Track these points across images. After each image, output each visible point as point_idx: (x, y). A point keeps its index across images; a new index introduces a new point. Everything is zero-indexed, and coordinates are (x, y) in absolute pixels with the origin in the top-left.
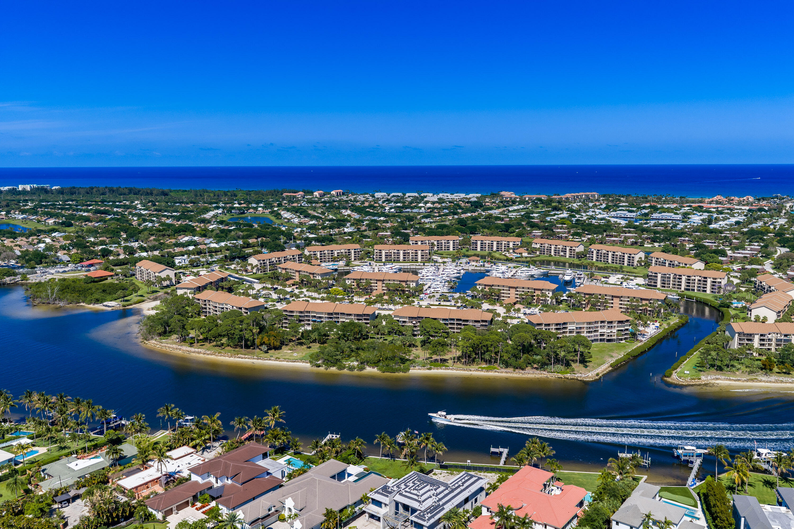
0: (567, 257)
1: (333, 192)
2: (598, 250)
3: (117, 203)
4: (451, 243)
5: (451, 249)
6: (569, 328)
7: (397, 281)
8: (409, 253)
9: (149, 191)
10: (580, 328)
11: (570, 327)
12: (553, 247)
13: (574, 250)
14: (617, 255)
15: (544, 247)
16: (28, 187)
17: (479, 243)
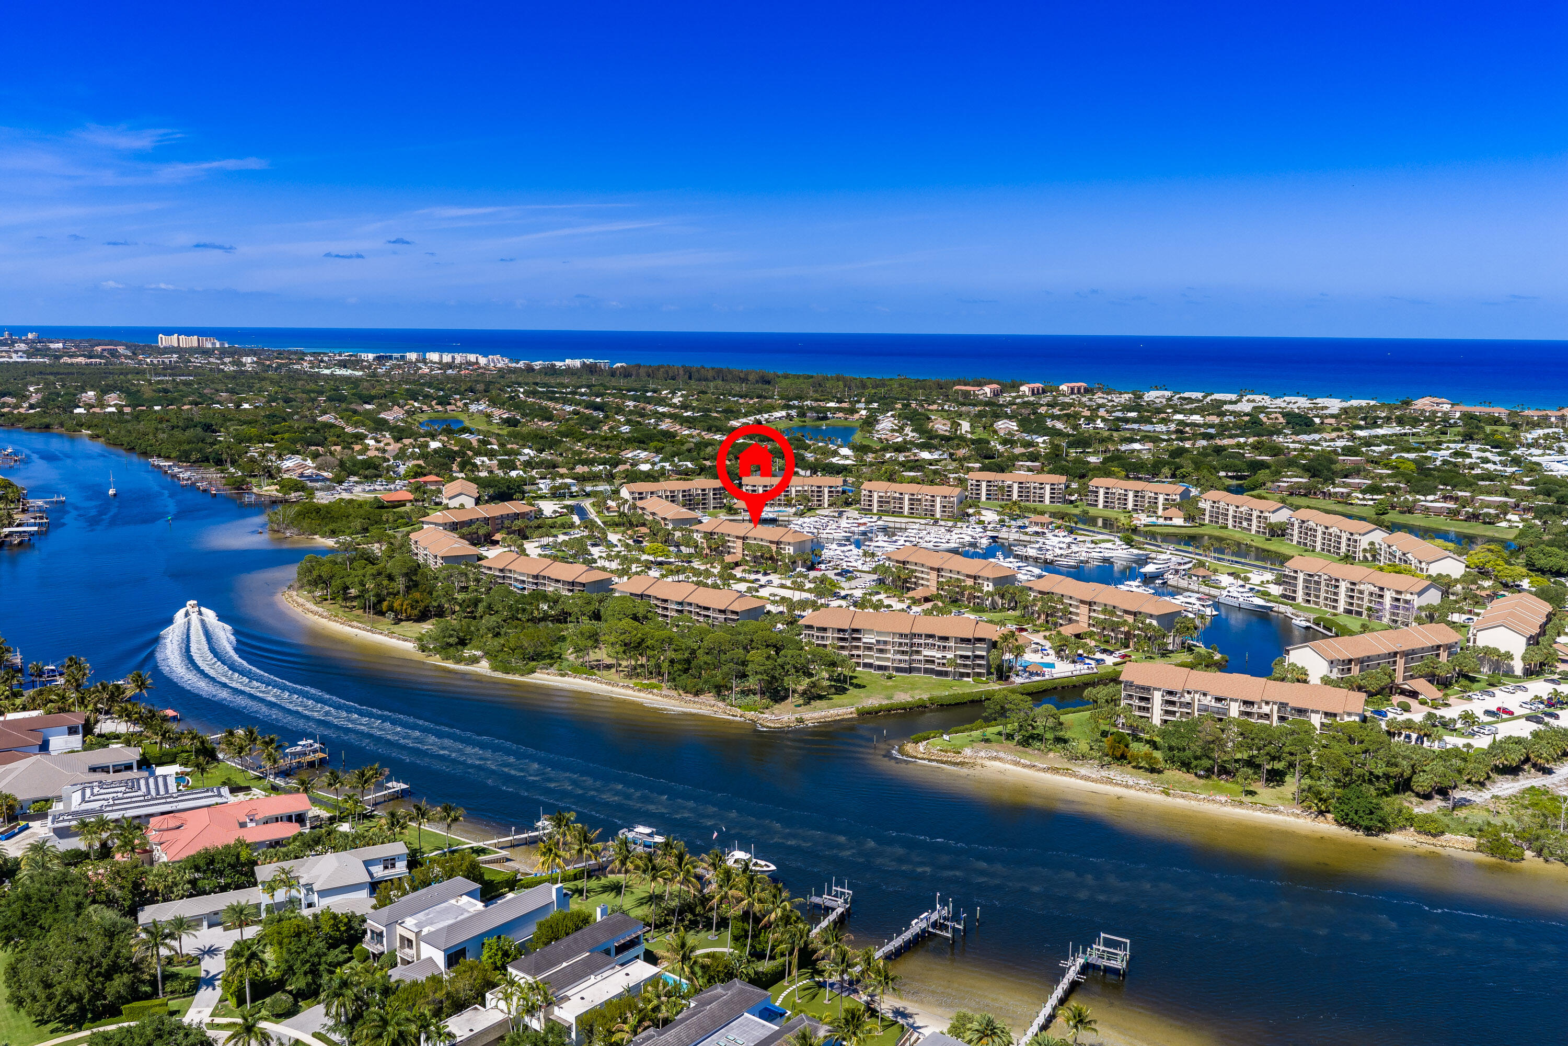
0: (1253, 532)
1: (1064, 387)
2: (1303, 522)
3: (649, 394)
4: (1048, 487)
6: (864, 640)
7: (767, 541)
8: (919, 500)
9: (742, 376)
10: (885, 643)
11: (868, 639)
12: (1232, 509)
13: (1266, 518)
14: (1330, 534)
15: (1218, 508)
16: (577, 363)
17: (1102, 492)
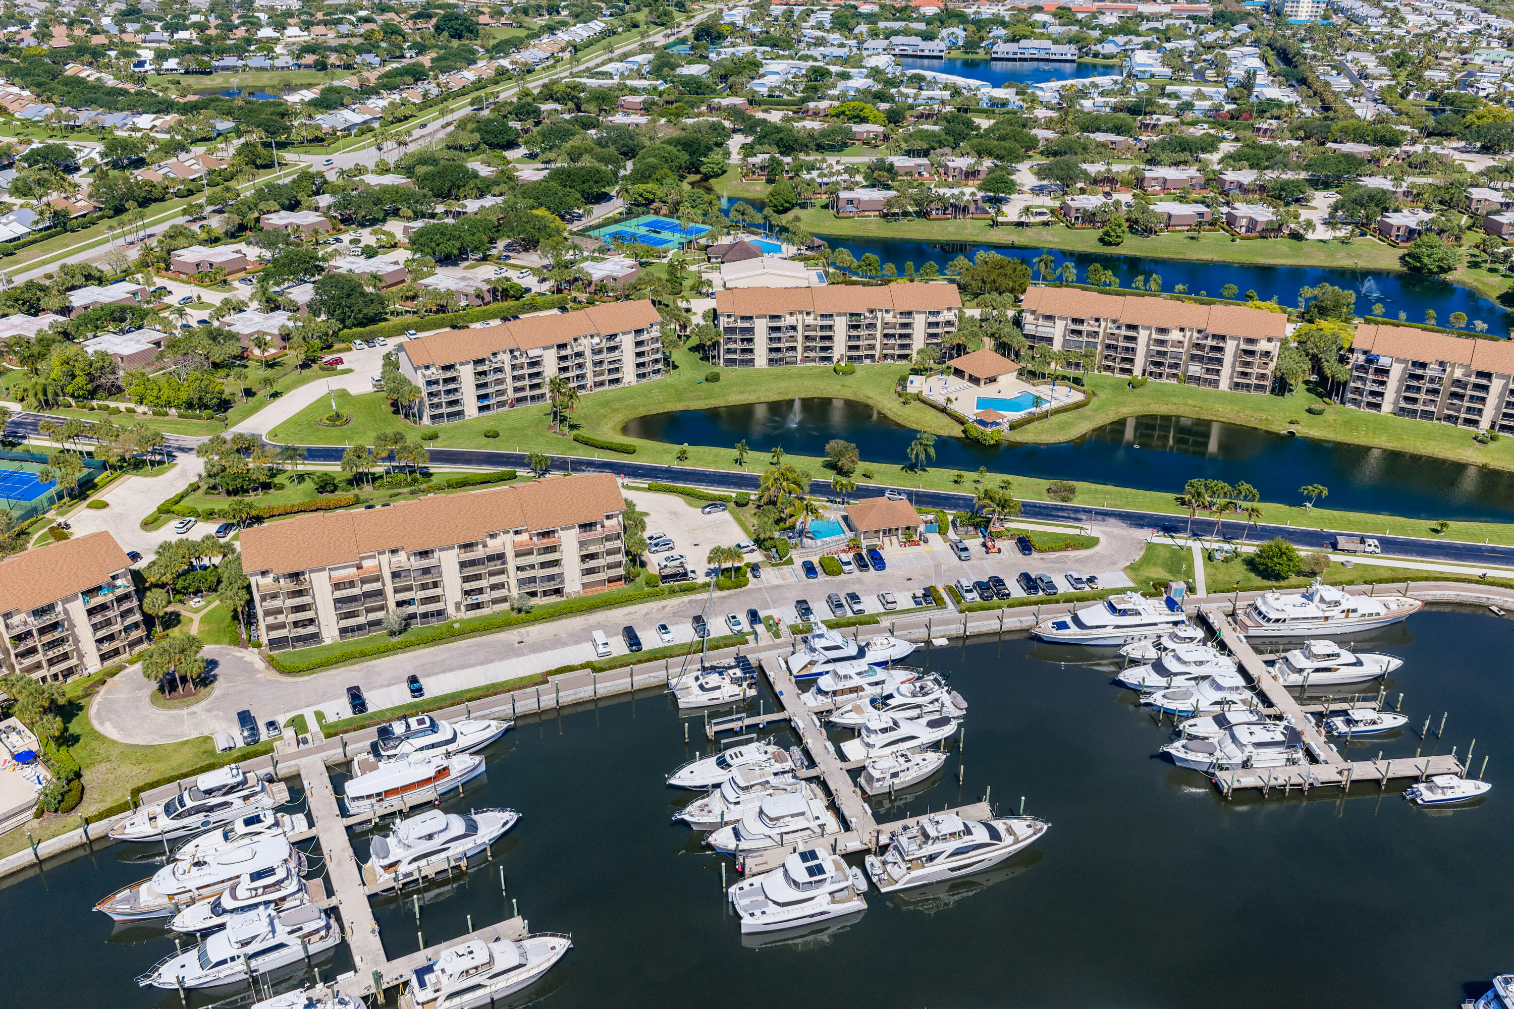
0: (1224, 385)
4: (627, 343)
5: (629, 374)
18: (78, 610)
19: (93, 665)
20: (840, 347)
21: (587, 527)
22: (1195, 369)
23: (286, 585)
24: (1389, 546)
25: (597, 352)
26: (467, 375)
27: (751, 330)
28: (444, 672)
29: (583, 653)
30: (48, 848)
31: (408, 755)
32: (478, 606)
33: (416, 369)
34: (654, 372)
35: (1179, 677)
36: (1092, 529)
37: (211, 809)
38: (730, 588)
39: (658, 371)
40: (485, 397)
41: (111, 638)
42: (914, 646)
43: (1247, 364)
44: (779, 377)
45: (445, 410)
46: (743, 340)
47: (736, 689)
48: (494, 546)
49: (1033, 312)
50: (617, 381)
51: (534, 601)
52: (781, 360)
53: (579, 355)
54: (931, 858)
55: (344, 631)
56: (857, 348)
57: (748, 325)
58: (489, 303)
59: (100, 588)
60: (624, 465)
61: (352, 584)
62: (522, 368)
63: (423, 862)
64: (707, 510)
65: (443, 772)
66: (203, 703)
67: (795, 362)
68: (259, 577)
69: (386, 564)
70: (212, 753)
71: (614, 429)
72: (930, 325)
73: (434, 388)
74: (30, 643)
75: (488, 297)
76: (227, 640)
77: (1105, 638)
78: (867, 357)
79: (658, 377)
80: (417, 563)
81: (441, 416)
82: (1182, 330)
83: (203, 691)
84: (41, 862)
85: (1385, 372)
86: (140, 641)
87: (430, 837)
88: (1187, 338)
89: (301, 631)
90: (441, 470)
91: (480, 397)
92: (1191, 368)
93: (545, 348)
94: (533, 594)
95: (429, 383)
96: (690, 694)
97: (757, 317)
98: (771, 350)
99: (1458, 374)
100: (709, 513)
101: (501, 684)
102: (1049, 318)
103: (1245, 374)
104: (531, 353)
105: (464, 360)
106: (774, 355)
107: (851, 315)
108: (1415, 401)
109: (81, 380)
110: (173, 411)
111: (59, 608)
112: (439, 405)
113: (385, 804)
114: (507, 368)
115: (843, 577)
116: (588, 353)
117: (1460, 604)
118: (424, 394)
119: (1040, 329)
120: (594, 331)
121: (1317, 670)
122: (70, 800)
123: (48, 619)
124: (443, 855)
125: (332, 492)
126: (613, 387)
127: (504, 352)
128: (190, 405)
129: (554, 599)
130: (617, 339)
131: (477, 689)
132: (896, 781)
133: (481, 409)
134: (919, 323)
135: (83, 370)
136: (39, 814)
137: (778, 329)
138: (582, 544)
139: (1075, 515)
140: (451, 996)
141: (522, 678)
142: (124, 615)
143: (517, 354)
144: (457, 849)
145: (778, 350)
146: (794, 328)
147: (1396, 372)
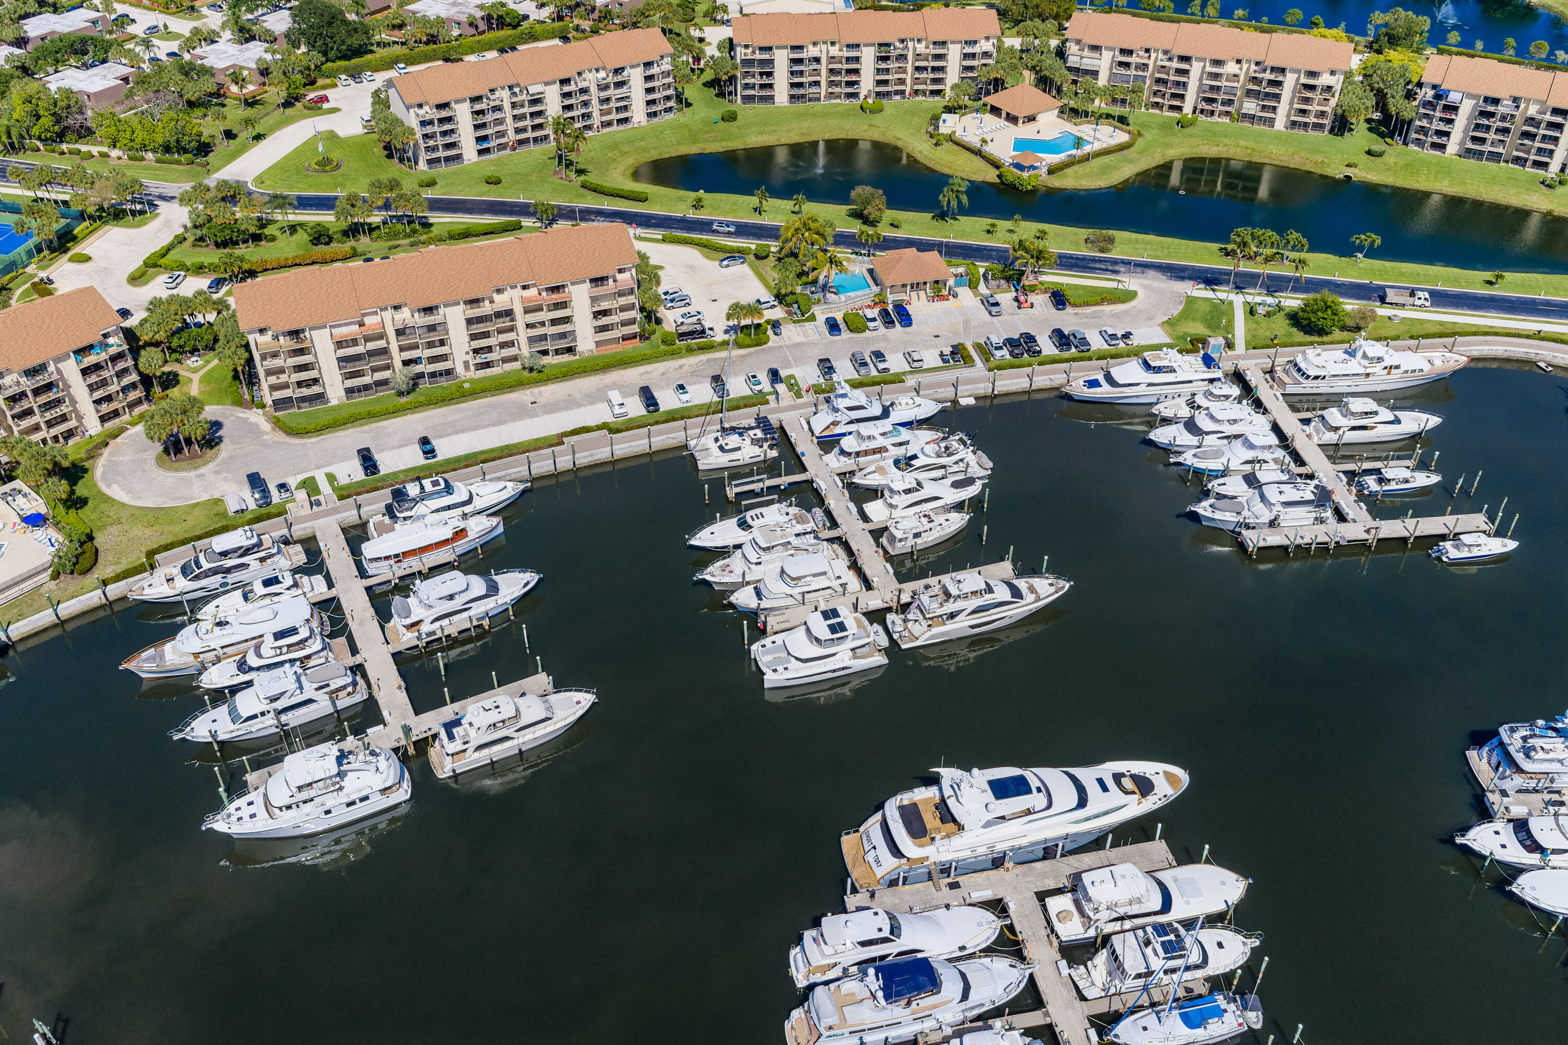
0: (1280, 123)
4: (636, 76)
5: (638, 112)
13: (1322, 88)
15: (1140, 66)
17: (781, 60)
18: (71, 369)
19: (93, 426)
20: (867, 82)
21: (598, 281)
22: (1250, 106)
23: (285, 343)
24: (1440, 299)
25: (603, 87)
26: (463, 114)
27: (771, 62)
28: (457, 433)
29: (598, 414)
30: (68, 608)
31: (424, 516)
32: (487, 365)
33: (408, 108)
34: (666, 111)
35: (1211, 436)
36: (1130, 282)
37: (228, 571)
38: (749, 346)
39: (671, 109)
40: (484, 139)
41: (109, 398)
42: (940, 406)
43: (1307, 100)
44: (800, 116)
45: (442, 154)
46: (761, 74)
47: (757, 451)
48: (501, 301)
49: (1078, 42)
50: (626, 120)
51: (546, 360)
52: (803, 96)
53: (584, 91)
54: (952, 616)
55: (350, 391)
56: (885, 82)
57: (767, 57)
58: (483, 32)
59: (91, 347)
60: (636, 215)
61: (355, 342)
62: (522, 106)
63: (445, 622)
64: (725, 263)
65: (460, 534)
66: (211, 465)
67: (819, 99)
68: (257, 335)
69: (390, 320)
70: (224, 515)
71: (624, 174)
72: (966, 56)
73: (429, 130)
74: (25, 404)
75: (482, 26)
76: (229, 400)
77: (1138, 396)
78: (897, 92)
79: (670, 116)
80: (421, 320)
81: (438, 160)
82: (1239, 61)
83: (210, 453)
84: (63, 623)
85: (1454, 109)
86: (139, 402)
87: (451, 597)
88: (1243, 71)
89: (305, 392)
90: (441, 220)
91: (479, 140)
92: (1245, 105)
93: (547, 84)
94: (545, 353)
95: (423, 123)
96: (710, 456)
97: (777, 48)
98: (793, 85)
99: (1532, 111)
100: (727, 266)
101: (516, 446)
102: (1095, 48)
103: (1303, 112)
104: (533, 89)
105: (459, 97)
106: (796, 91)
107: (880, 45)
108: (1482, 141)
109: (46, 121)
110: (150, 155)
111: (51, 368)
112: (434, 149)
113: (404, 565)
114: (507, 106)
115: (867, 334)
116: (593, 89)
117: (1508, 360)
118: (419, 136)
119: (1085, 61)
120: (598, 64)
121: (1353, 428)
122: (85, 562)
123: (41, 380)
124: (465, 615)
125: (328, 244)
126: (622, 127)
127: (503, 88)
128: (167, 149)
129: (566, 358)
130: (625, 73)
131: (491, 451)
132: (919, 541)
133: (481, 152)
134: (954, 53)
135: (47, 109)
136: (56, 576)
137: (799, 61)
138: (594, 299)
139: (1112, 266)
140: (480, 748)
141: (537, 440)
142: (120, 374)
143: (517, 90)
144: (479, 609)
145: (800, 85)
146: (817, 60)
147: (1466, 108)
